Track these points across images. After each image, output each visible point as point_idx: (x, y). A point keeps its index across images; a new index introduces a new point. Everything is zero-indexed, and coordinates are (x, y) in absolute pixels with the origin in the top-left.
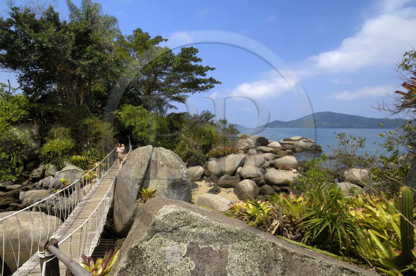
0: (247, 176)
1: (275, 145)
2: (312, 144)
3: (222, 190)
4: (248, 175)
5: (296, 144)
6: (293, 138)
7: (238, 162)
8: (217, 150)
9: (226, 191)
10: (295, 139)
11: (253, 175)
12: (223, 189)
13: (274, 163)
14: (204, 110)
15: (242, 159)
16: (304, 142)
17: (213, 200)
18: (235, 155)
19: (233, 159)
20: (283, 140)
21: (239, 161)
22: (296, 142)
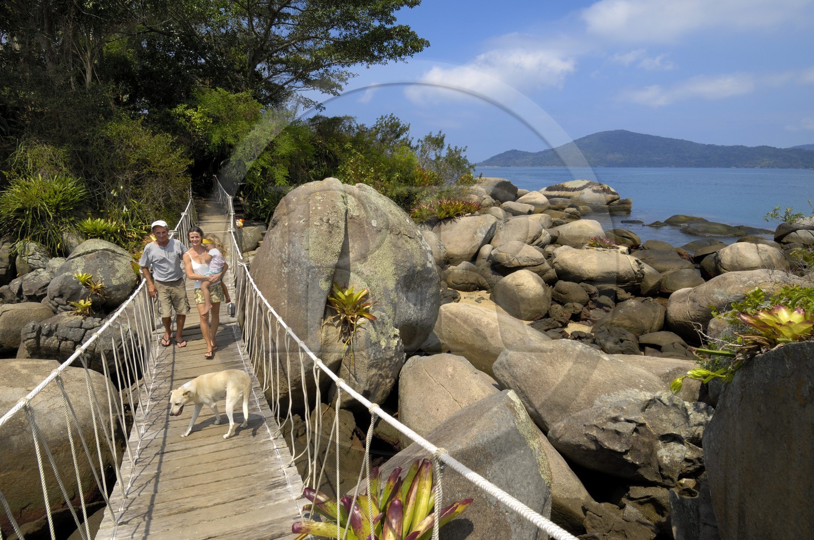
0: (513, 263)
1: (534, 198)
2: (611, 196)
3: (462, 297)
4: (516, 260)
5: (575, 196)
6: (569, 184)
7: (482, 233)
8: (430, 206)
9: (471, 298)
10: (574, 187)
11: (527, 261)
12: (463, 294)
13: (557, 235)
14: (384, 115)
15: (491, 225)
16: (595, 191)
17: (477, 316)
18: (473, 217)
19: (468, 227)
20: (547, 190)
21: (484, 231)
22: (576, 192)
